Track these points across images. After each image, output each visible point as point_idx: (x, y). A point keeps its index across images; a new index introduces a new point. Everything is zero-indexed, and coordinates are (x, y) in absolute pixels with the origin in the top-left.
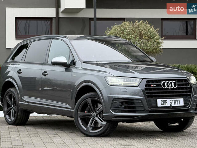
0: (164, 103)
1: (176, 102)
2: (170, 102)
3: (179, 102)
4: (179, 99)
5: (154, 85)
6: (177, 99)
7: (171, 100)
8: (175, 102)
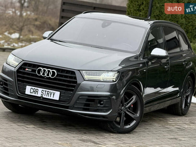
0: (33, 91)
1: (50, 94)
2: (42, 92)
3: (54, 95)
4: (54, 92)
5: (29, 70)
6: (51, 91)
7: (43, 91)
8: (47, 94)
